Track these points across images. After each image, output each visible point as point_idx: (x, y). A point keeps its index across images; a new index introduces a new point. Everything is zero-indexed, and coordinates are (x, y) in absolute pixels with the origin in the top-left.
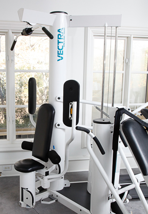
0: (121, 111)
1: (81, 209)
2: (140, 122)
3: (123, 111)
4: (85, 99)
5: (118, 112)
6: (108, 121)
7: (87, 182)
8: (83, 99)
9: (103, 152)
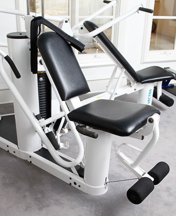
0: (38, 21)
1: (8, 145)
2: (63, 36)
3: (41, 21)
4: (18, 9)
5: (33, 22)
6: (25, 35)
7: (14, 115)
8: (16, 9)
9: (18, 76)
